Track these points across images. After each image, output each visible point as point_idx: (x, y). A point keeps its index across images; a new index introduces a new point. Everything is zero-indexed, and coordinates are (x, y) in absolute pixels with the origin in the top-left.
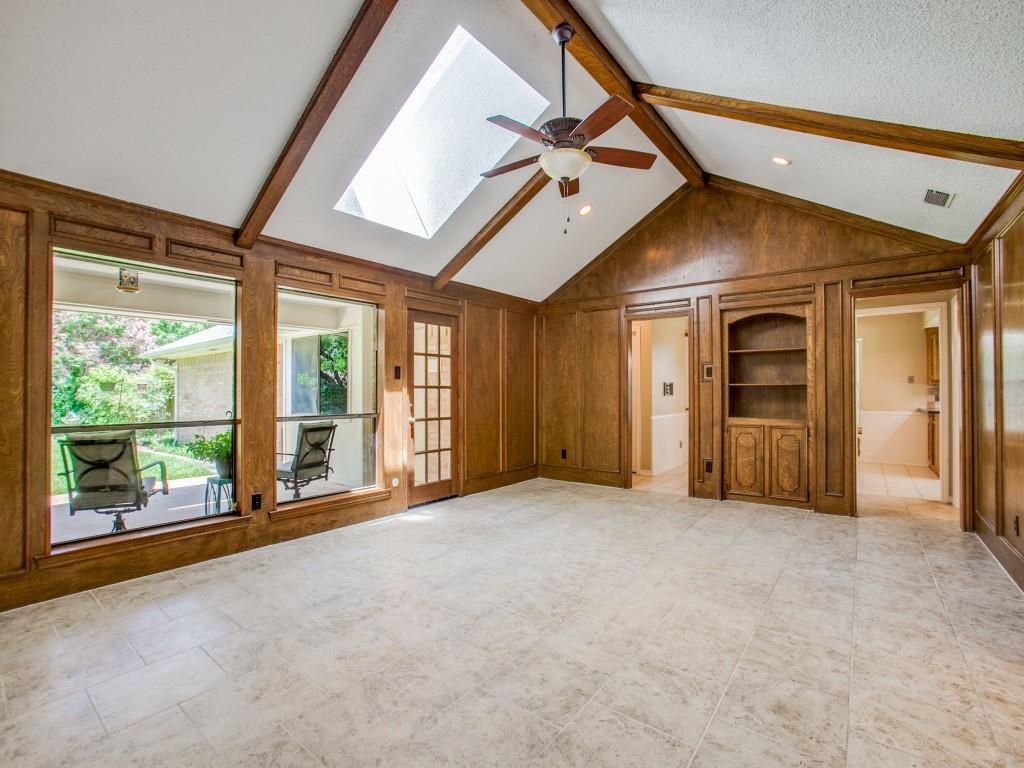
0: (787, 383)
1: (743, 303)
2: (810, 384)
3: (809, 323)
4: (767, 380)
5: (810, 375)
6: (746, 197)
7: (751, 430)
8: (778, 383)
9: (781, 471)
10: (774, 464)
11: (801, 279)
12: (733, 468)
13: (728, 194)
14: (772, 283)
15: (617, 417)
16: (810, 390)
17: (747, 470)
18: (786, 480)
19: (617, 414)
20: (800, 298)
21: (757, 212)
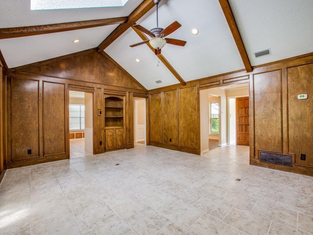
0: (114, 117)
1: (110, 93)
2: (124, 117)
3: (124, 101)
4: (109, 115)
5: (124, 115)
6: (112, 62)
7: (111, 130)
8: (112, 117)
9: (118, 141)
10: (117, 139)
11: (124, 90)
12: (106, 142)
13: (107, 59)
14: (117, 89)
15: (64, 130)
16: (124, 119)
17: (110, 142)
18: (120, 143)
19: (64, 129)
20: (123, 94)
21: (114, 68)
